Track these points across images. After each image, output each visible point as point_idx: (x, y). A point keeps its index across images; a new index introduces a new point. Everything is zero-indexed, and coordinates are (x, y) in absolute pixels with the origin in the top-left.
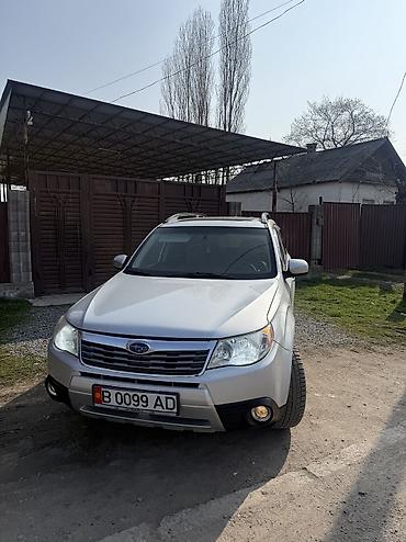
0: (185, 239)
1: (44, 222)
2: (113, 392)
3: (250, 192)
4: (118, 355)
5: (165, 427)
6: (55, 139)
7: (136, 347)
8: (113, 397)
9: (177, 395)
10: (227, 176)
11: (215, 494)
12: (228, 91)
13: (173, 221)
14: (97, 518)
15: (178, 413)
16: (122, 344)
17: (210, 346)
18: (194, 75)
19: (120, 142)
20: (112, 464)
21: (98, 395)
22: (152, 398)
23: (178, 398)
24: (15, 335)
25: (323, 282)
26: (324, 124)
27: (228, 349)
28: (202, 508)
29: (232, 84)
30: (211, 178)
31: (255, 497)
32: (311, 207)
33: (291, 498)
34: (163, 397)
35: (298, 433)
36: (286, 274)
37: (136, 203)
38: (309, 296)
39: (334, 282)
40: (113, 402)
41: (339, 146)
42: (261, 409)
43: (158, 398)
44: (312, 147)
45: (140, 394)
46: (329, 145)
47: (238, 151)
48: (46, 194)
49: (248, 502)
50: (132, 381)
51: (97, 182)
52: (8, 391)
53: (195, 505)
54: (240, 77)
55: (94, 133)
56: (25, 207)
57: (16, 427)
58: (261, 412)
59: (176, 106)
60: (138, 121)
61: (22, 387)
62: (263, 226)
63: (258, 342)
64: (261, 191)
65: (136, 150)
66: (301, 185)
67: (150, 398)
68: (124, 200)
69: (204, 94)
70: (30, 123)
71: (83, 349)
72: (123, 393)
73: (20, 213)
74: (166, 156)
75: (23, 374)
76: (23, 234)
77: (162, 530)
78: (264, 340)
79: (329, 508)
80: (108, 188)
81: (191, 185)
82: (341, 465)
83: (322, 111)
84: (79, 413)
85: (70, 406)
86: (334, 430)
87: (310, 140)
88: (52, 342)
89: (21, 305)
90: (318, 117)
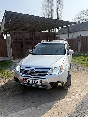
0: (44, 46)
1: (14, 43)
2: (28, 80)
3: (63, 34)
4: (29, 72)
5: (39, 87)
6: (16, 24)
7: (32, 70)
8: (28, 81)
9: (41, 80)
10: (58, 30)
11: (50, 102)
12: (58, 9)
13: (42, 42)
14: (25, 105)
15: (41, 84)
16: (29, 70)
17: (48, 70)
18: (50, 5)
19: (31, 23)
20: (28, 95)
21: (25, 80)
22: (36, 81)
23: (41, 81)
24: (9, 68)
25: (81, 55)
26: (83, 16)
27: (52, 71)
28: (47, 104)
29: (59, 7)
30: (53, 31)
31: (58, 103)
32: (78, 37)
33: (66, 103)
34: (38, 81)
35: (70, 90)
36: (68, 54)
37: (35, 38)
38: (77, 59)
39: (84, 56)
40: (28, 82)
41: (87, 21)
42: (60, 84)
43: (37, 81)
44: (79, 22)
45: (33, 80)
46: (84, 21)
47: (59, 24)
48: (14, 37)
49: (57, 103)
50: (32, 77)
51: (26, 33)
52: (7, 80)
53: (45, 104)
54: (61, 5)
55: (25, 22)
56: (10, 40)
57: (9, 87)
58: (60, 85)
59: (45, 13)
60: (35, 18)
61: (10, 79)
62: (63, 43)
63: (59, 69)
64: (66, 33)
65: (35, 25)
66: (76, 32)
67: (35, 81)
68: (32, 37)
69: (52, 10)
70: (10, 20)
71: (22, 71)
72: (30, 80)
73: (9, 41)
74: (42, 26)
75: (10, 76)
76: (10, 46)
77: (38, 108)
78: (61, 69)
79: (75, 105)
80: (28, 34)
81: (48, 33)
82: (79, 97)
83: (82, 12)
84: (21, 84)
85: (19, 83)
86: (78, 89)
87: (79, 20)
88: (15, 69)
89: (10, 62)
90: (81, 14)
